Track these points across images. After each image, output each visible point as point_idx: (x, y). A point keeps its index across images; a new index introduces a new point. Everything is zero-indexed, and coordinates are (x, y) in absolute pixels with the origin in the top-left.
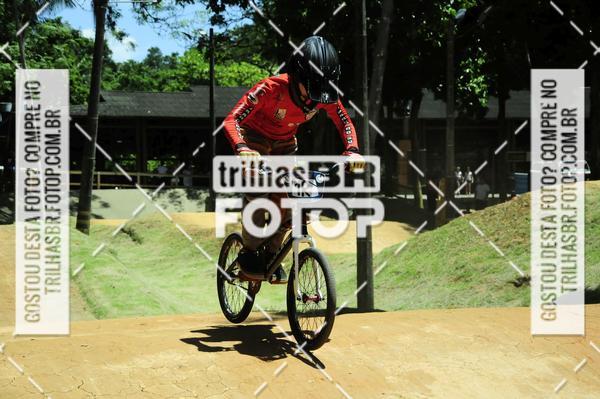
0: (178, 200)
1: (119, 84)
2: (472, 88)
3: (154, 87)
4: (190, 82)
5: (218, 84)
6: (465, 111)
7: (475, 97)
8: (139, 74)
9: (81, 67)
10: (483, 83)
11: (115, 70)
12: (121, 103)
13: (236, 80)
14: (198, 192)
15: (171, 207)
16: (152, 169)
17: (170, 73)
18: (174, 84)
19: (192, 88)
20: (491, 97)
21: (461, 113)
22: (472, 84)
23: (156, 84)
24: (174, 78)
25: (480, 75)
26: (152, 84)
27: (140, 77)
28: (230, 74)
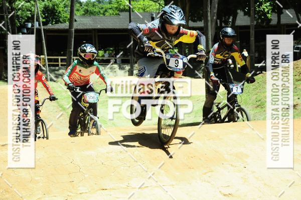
0: (115, 70)
1: (84, 13)
2: (264, 9)
3: (101, 14)
4: (119, 10)
5: (133, 11)
6: (260, 21)
7: (265, 14)
8: (93, 7)
9: (64, 4)
10: (269, 6)
11: (81, 6)
12: (85, 22)
13: (142, 8)
14: (124, 66)
15: (111, 74)
16: (101, 55)
17: (109, 6)
18: (111, 11)
19: (120, 14)
20: (274, 13)
21: (257, 22)
22: (263, 6)
23: (102, 12)
24: (111, 9)
25: (268, 2)
26: (100, 12)
27: (94, 8)
28: (139, 6)
